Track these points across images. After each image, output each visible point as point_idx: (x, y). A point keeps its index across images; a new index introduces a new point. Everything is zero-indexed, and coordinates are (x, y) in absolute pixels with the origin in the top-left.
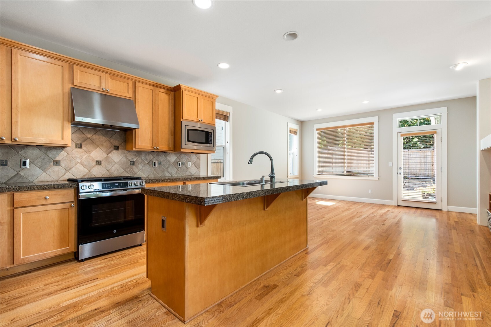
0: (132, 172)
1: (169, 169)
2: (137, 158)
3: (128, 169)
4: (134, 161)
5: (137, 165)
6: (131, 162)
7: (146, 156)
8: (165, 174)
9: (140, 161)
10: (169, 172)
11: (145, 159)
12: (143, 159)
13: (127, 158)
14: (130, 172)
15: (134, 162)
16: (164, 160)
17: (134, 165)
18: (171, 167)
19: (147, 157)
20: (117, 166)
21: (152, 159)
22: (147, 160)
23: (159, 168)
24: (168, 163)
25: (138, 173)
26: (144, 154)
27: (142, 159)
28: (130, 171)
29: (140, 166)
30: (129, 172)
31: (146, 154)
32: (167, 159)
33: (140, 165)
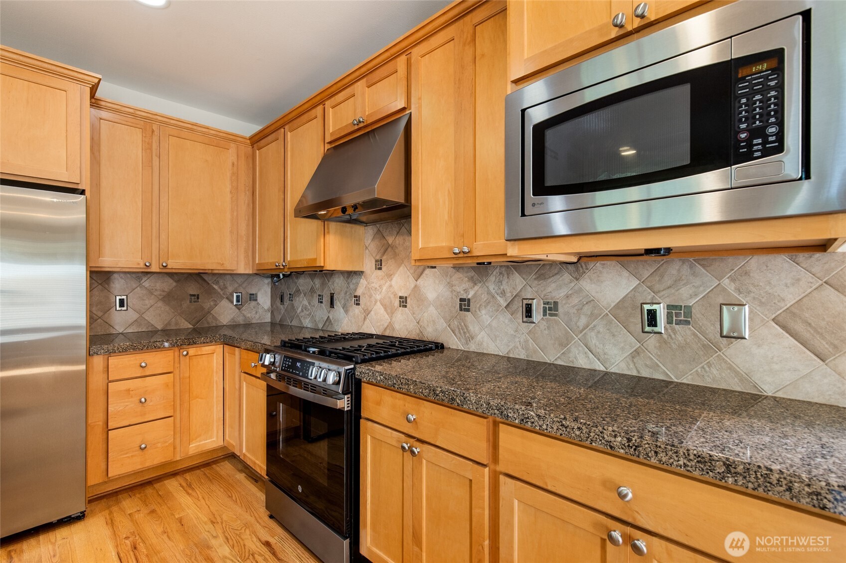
0: (464, 333)
1: (593, 334)
2: (476, 288)
3: (456, 323)
4: (469, 297)
5: (477, 310)
6: (461, 300)
7: (501, 282)
8: (571, 355)
9: (484, 297)
10: (593, 348)
11: (499, 292)
12: (493, 291)
13: (454, 288)
14: (460, 334)
15: (469, 300)
16: (568, 297)
17: (468, 310)
18: (601, 330)
19: (504, 286)
20: (432, 310)
21: (521, 291)
22: (503, 293)
23: (548, 328)
24: (586, 307)
25: (479, 337)
26: (494, 273)
27: (489, 293)
28: (459, 328)
29: (485, 315)
30: (457, 330)
31: (501, 273)
32: (580, 290)
33: (483, 312)
